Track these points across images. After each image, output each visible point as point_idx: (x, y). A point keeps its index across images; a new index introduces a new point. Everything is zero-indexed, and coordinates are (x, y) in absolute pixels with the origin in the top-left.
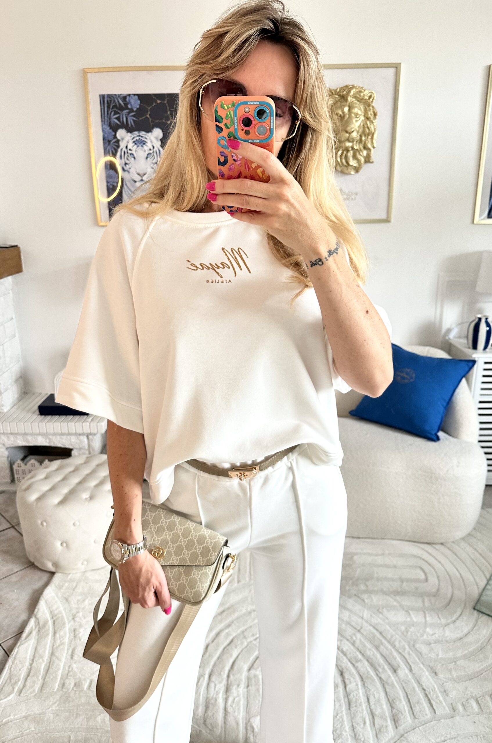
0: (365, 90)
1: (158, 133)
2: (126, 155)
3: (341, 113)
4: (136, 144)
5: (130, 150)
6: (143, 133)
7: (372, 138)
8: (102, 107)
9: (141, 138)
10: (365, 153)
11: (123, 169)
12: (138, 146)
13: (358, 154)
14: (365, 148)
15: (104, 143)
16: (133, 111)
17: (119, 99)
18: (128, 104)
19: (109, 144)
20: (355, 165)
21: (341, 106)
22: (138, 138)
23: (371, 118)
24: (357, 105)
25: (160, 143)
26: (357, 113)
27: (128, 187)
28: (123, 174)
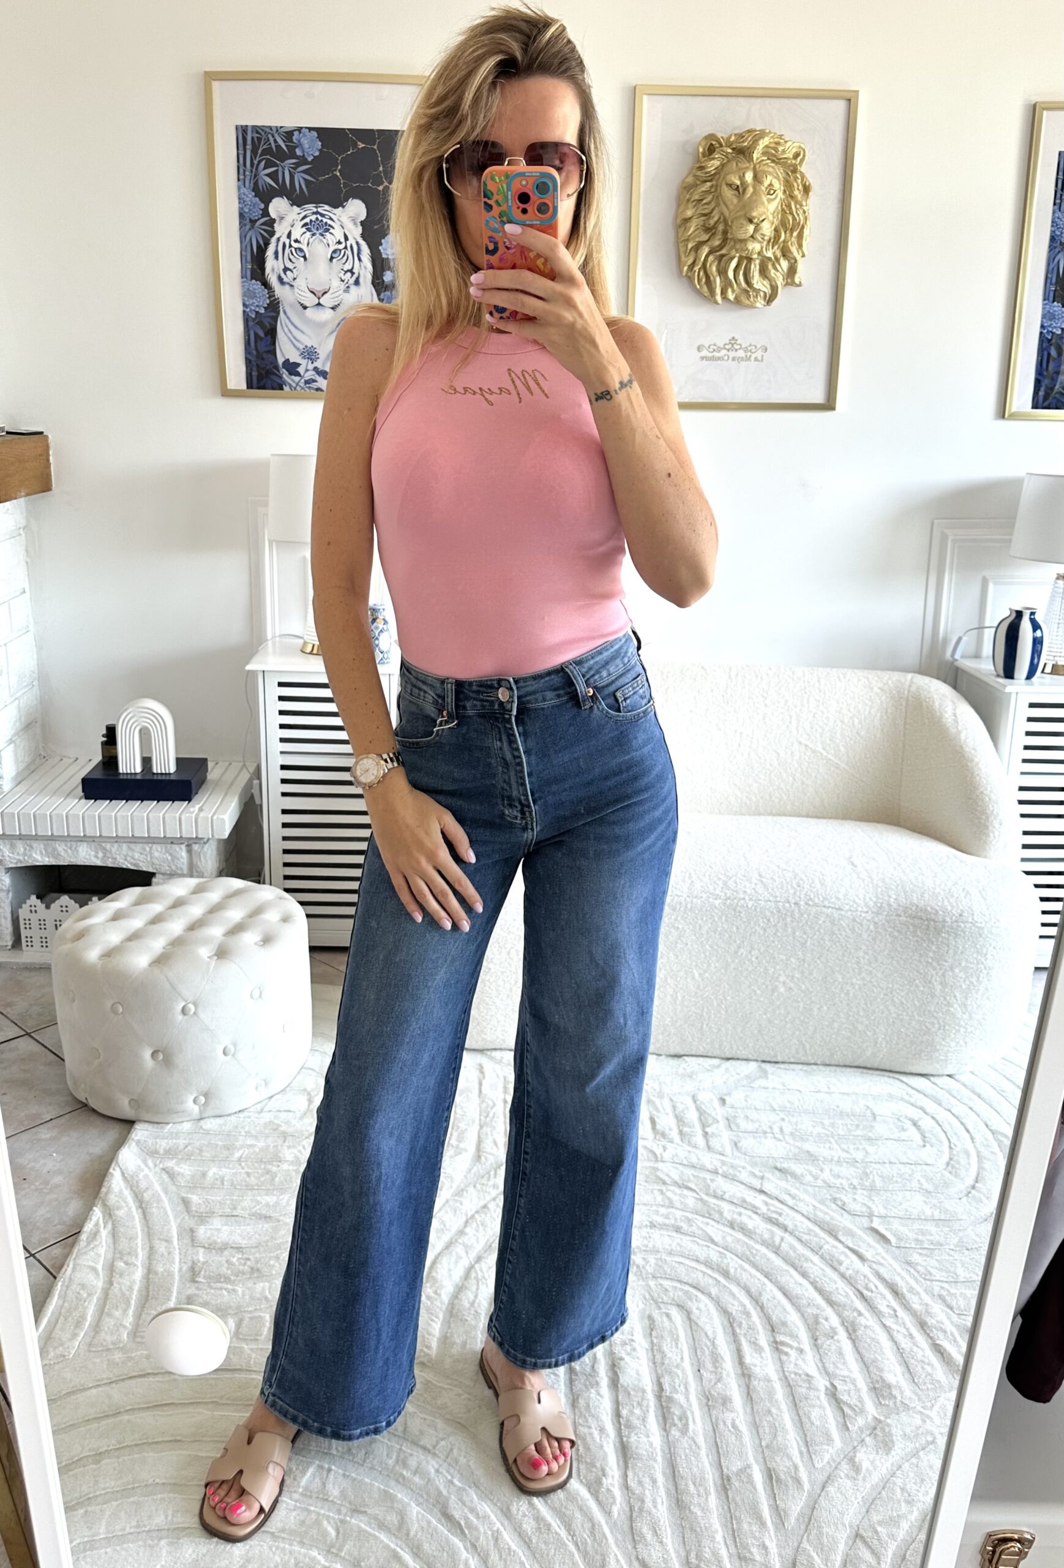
0: (786, 142)
1: (356, 208)
2: (287, 250)
3: (738, 183)
4: (309, 230)
5: (296, 241)
6: (324, 208)
7: (800, 237)
9: (320, 218)
10: (784, 264)
11: (280, 279)
12: (313, 235)
13: (770, 267)
14: (786, 253)
15: (242, 225)
16: (306, 162)
17: (276, 136)
18: (296, 147)
19: (252, 227)
20: (766, 290)
21: (740, 169)
22: (313, 218)
23: (799, 197)
24: (771, 170)
25: (360, 230)
26: (771, 185)
27: (288, 318)
28: (279, 291)
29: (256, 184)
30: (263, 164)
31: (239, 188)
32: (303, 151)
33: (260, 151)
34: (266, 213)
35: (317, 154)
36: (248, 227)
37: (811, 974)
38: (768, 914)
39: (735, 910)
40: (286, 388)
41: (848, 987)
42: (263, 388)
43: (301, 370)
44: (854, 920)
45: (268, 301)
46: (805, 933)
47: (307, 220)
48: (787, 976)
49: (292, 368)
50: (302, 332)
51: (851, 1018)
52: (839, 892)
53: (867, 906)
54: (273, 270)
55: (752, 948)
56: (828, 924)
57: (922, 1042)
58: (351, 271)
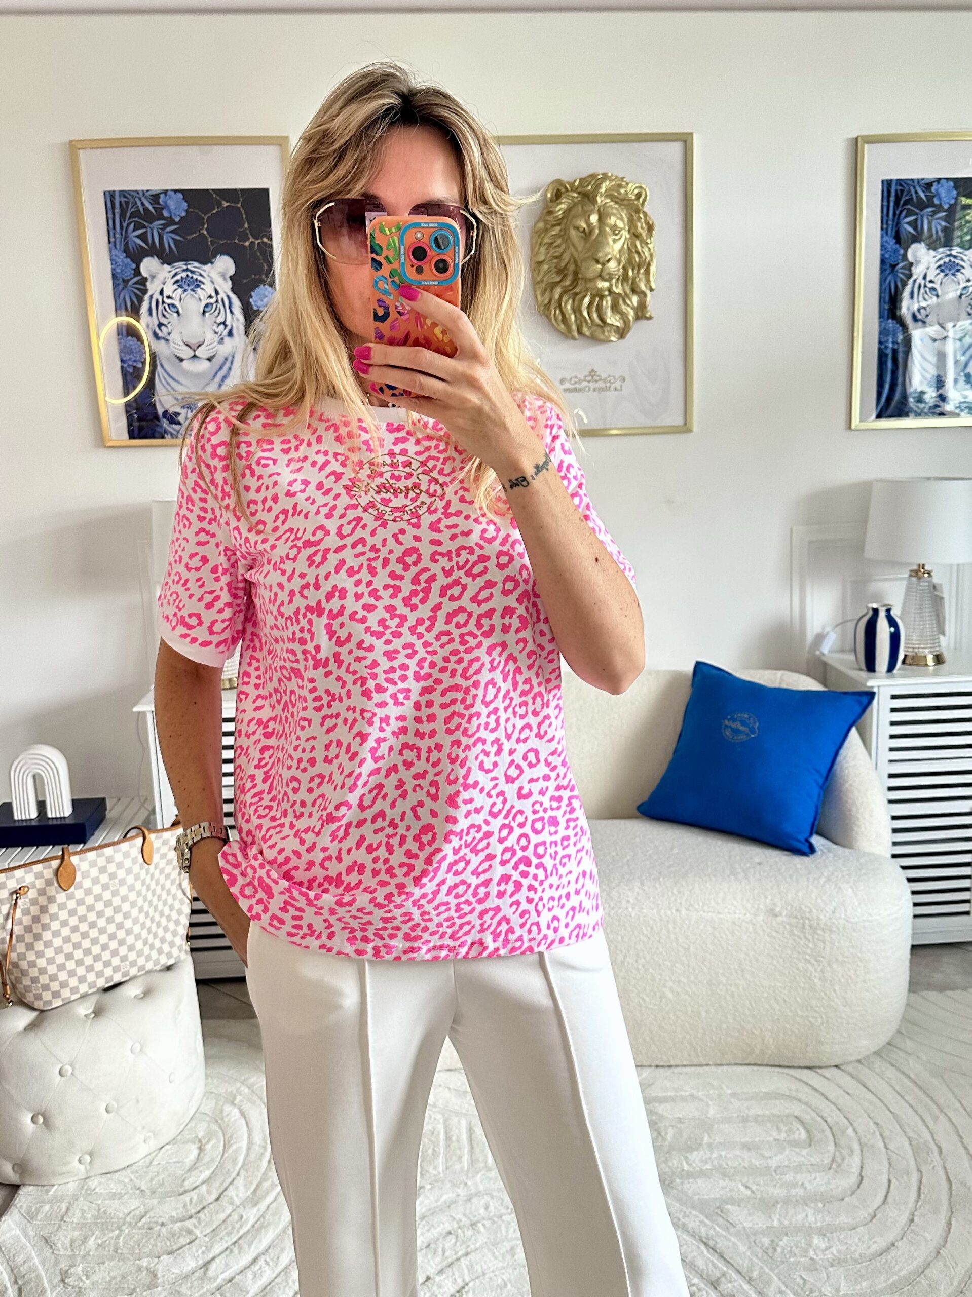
0: (627, 184)
1: (225, 264)
2: (160, 307)
3: (584, 226)
4: (180, 286)
5: (168, 297)
6: (194, 265)
7: (647, 272)
8: (110, 216)
9: (190, 275)
10: (635, 299)
11: (156, 335)
12: (185, 291)
13: (621, 302)
14: (635, 289)
15: (115, 286)
17: (143, 199)
18: (163, 208)
19: (125, 287)
20: (618, 324)
21: (586, 213)
22: (184, 275)
23: (643, 235)
24: (615, 211)
25: (229, 284)
26: (615, 225)
27: (165, 371)
28: (155, 345)
29: (126, 245)
31: (110, 251)
32: (170, 212)
33: (128, 215)
35: (184, 214)
36: (121, 287)
40: (167, 436)
42: (145, 437)
43: (181, 419)
49: (173, 419)
50: (179, 383)
54: (148, 326)
58: (224, 323)
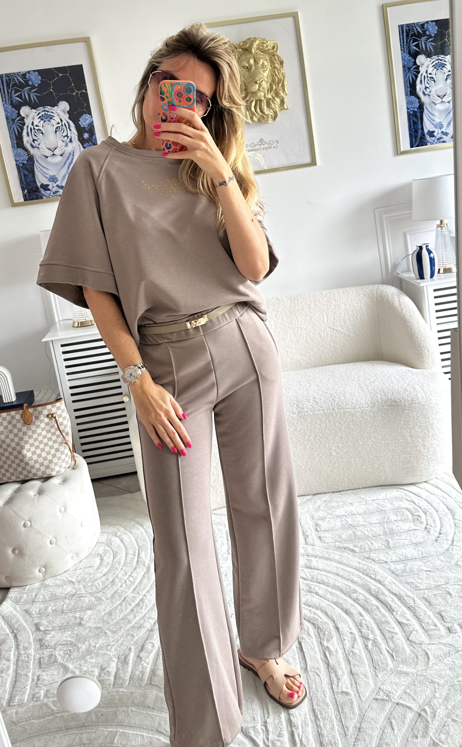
0: (267, 42)
1: (64, 106)
2: (33, 131)
3: (247, 65)
4: (42, 119)
5: (37, 126)
6: (48, 108)
7: (283, 86)
8: (2, 87)
9: (47, 113)
10: (278, 100)
11: (32, 146)
12: (45, 121)
13: (271, 102)
14: (277, 94)
15: (8, 123)
16: (35, 87)
17: (18, 77)
18: (29, 81)
19: (13, 123)
20: (271, 114)
21: (246, 58)
22: (43, 113)
23: (278, 67)
24: (262, 56)
25: (67, 116)
26: (263, 63)
27: (39, 163)
28: (32, 151)
29: (12, 101)
30: (13, 91)
31: (4, 105)
32: (33, 82)
33: (11, 86)
34: (19, 115)
35: (40, 82)
36: (11, 123)
37: (347, 443)
38: (320, 417)
39: (304, 418)
40: (44, 198)
41: (366, 447)
42: (33, 199)
43: (50, 187)
44: (362, 412)
45: (28, 157)
46: (340, 423)
47: (40, 115)
48: (336, 447)
49: (45, 187)
50: (48, 169)
51: (371, 462)
52: (353, 399)
53: (367, 404)
54: (27, 142)
55: (316, 436)
56: (350, 416)
57: (407, 467)
58: (67, 136)
